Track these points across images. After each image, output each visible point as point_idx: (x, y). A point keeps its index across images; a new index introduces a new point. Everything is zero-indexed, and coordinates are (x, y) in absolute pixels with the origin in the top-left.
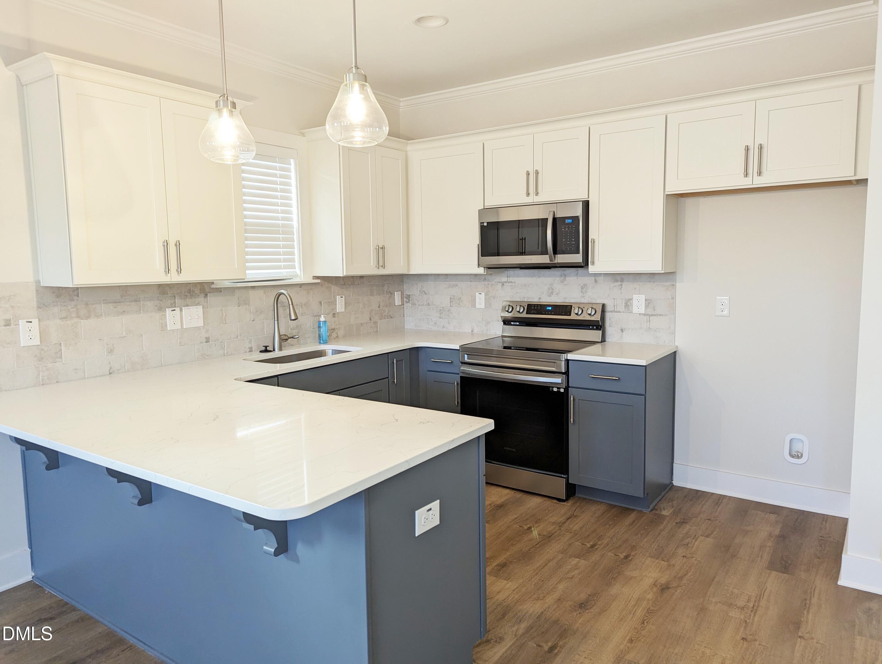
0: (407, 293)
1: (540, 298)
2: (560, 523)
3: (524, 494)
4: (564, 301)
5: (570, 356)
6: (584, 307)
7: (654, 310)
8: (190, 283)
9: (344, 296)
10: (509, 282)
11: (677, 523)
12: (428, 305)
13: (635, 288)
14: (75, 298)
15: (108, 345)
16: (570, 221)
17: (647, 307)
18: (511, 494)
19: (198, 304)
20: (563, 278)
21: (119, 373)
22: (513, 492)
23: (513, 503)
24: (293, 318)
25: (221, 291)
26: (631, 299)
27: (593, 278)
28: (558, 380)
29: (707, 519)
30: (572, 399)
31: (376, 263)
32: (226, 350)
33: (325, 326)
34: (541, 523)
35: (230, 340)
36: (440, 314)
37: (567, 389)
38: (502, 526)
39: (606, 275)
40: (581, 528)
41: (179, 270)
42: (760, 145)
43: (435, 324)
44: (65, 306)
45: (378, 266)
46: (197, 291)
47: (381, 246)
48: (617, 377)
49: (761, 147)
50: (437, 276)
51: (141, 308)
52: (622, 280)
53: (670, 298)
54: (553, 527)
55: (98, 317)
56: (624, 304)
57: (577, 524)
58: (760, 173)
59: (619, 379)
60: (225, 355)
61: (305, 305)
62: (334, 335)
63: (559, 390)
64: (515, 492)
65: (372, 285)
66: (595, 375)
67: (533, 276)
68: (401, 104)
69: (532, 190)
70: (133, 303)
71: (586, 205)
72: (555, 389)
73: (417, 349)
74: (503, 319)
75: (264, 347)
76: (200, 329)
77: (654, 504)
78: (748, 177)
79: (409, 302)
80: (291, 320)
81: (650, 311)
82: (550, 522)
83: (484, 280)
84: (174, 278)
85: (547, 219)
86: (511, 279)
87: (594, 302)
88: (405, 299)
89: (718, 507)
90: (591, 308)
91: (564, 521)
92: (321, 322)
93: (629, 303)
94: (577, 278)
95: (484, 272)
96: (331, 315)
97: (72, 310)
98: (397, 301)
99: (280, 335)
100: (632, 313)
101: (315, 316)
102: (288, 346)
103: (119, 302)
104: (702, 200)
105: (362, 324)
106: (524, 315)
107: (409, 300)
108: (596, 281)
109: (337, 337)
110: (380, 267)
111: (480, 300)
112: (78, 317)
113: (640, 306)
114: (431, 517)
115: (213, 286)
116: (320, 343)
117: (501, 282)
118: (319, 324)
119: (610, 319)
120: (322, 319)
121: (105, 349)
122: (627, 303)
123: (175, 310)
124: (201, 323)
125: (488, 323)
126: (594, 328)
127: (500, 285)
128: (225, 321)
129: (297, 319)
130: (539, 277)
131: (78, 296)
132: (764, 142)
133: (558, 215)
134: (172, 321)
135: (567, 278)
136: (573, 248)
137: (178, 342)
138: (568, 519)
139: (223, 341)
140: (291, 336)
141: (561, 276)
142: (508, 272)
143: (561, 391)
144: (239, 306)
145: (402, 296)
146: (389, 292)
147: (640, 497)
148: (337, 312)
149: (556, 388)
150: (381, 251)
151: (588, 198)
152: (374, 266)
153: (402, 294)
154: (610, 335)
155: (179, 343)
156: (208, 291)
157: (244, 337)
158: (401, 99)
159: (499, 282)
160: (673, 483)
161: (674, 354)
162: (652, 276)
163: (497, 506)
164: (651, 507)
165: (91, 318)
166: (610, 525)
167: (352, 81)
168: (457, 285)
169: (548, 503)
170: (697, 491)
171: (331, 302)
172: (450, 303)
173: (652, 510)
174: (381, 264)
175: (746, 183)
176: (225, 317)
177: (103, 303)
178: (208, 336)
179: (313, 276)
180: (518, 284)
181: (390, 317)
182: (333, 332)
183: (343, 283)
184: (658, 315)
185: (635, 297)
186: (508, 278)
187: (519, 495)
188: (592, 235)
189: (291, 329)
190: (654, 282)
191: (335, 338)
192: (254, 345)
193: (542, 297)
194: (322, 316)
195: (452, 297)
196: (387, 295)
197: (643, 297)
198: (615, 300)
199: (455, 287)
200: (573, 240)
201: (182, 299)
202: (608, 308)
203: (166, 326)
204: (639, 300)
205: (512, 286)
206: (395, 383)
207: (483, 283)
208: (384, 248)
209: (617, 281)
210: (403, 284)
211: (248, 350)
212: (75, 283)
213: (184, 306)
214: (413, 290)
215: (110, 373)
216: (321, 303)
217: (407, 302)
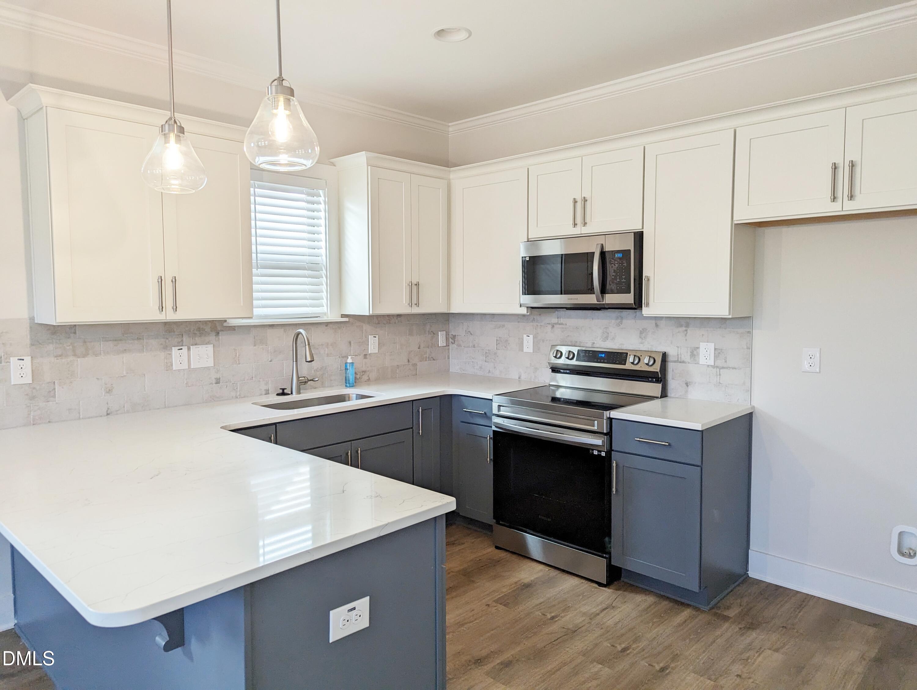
0: (453, 333)
1: (594, 343)
2: (593, 613)
3: (560, 572)
4: (620, 347)
5: (614, 414)
6: (641, 356)
7: (726, 362)
8: (200, 321)
9: (377, 336)
10: (560, 324)
11: (740, 628)
12: (474, 346)
13: (703, 335)
14: (72, 335)
15: (106, 384)
16: (620, 255)
17: (716, 357)
18: (545, 570)
19: (208, 343)
20: (619, 321)
21: (117, 414)
22: (547, 569)
23: (544, 583)
24: (309, 359)
25: (235, 330)
26: (698, 348)
27: (654, 322)
28: (598, 441)
29: (782, 625)
30: (614, 465)
31: (408, 301)
32: (239, 391)
33: (352, 367)
34: (569, 613)
35: (244, 382)
36: (486, 357)
37: (609, 452)
38: (522, 612)
39: (669, 318)
40: (616, 624)
41: (175, 307)
42: (851, 161)
43: (481, 368)
44: (61, 343)
45: (410, 304)
46: (208, 329)
47: (414, 282)
48: (667, 443)
49: (852, 165)
50: (483, 316)
51: (144, 346)
52: (687, 326)
53: (745, 347)
54: (581, 619)
55: (96, 355)
56: (689, 354)
57: (613, 617)
58: (852, 196)
59: (670, 445)
60: (237, 398)
61: (331, 345)
62: (365, 378)
63: (600, 453)
64: (550, 568)
65: (411, 324)
66: (642, 439)
67: (585, 318)
68: (451, 129)
69: (579, 220)
70: (136, 342)
71: (639, 237)
72: (596, 453)
73: (450, 397)
74: (551, 366)
75: (281, 390)
76: (210, 369)
77: (718, 598)
78: (836, 202)
79: (454, 343)
80: (307, 362)
81: (720, 363)
82: (581, 611)
83: (532, 321)
84: (170, 316)
85: (594, 253)
86: (562, 321)
87: (654, 350)
88: (451, 340)
89: (800, 612)
90: (648, 357)
91: (598, 612)
92: (348, 364)
93: (695, 353)
94: (636, 322)
95: (527, 312)
96: (362, 356)
97: (68, 348)
98: (441, 341)
99: (298, 377)
100: (699, 364)
101: (343, 357)
102: (311, 389)
103: (120, 340)
104: (785, 230)
105: (398, 366)
106: (574, 362)
107: (455, 341)
108: (657, 325)
109: (369, 380)
110: (413, 305)
111: (528, 343)
112: (75, 355)
113: (709, 356)
114: (354, 618)
115: (225, 324)
116: (346, 386)
117: (551, 324)
118: (346, 366)
119: (673, 371)
120: (349, 360)
121: (103, 389)
122: (693, 352)
123: (182, 349)
124: (211, 363)
125: (536, 369)
126: (653, 381)
127: (550, 326)
128: (239, 360)
129: (313, 361)
130: (593, 319)
131: (75, 333)
132: (856, 158)
133: (607, 249)
134: (178, 361)
135: (624, 321)
136: (623, 287)
137: (184, 382)
138: (604, 609)
139: (236, 383)
140: (311, 379)
141: (617, 318)
142: (559, 313)
143: (602, 455)
144: (255, 346)
145: (448, 336)
146: (432, 332)
147: (694, 590)
148: (369, 352)
149: (597, 451)
150: (415, 288)
151: (643, 228)
152: (407, 304)
153: (447, 334)
154: (673, 389)
155: (186, 384)
156: (219, 329)
157: (260, 379)
158: (450, 124)
159: (549, 324)
160: (748, 574)
161: (750, 416)
162: (723, 320)
163: (523, 586)
164: (713, 603)
165: (89, 356)
166: (654, 623)
167: (274, 94)
168: (504, 326)
169: (586, 585)
170: (778, 587)
171: (362, 342)
172: (497, 345)
173: (712, 608)
174: (414, 301)
175: (835, 209)
176: (239, 357)
177: (102, 341)
178: (218, 377)
179: (342, 315)
180: (570, 326)
181: (432, 359)
182: (363, 375)
183: (377, 322)
184: (730, 368)
185: (703, 345)
186: (559, 319)
187: (554, 573)
188: (646, 272)
189: (314, 371)
190: (725, 329)
191: (365, 381)
192: (270, 387)
193: (595, 342)
194: (350, 357)
195: (498, 339)
196: (430, 335)
197: (711, 346)
198: (679, 349)
199: (502, 328)
200: (624, 277)
201: (190, 337)
202: (670, 358)
203: (172, 365)
204: (707, 349)
205: (563, 328)
206: (421, 434)
207: (531, 324)
208: (419, 284)
209: (681, 326)
210: (449, 324)
211: (264, 393)
212: (58, 321)
213: (192, 345)
214: (459, 330)
215: (108, 414)
216: (350, 343)
217: (452, 343)
